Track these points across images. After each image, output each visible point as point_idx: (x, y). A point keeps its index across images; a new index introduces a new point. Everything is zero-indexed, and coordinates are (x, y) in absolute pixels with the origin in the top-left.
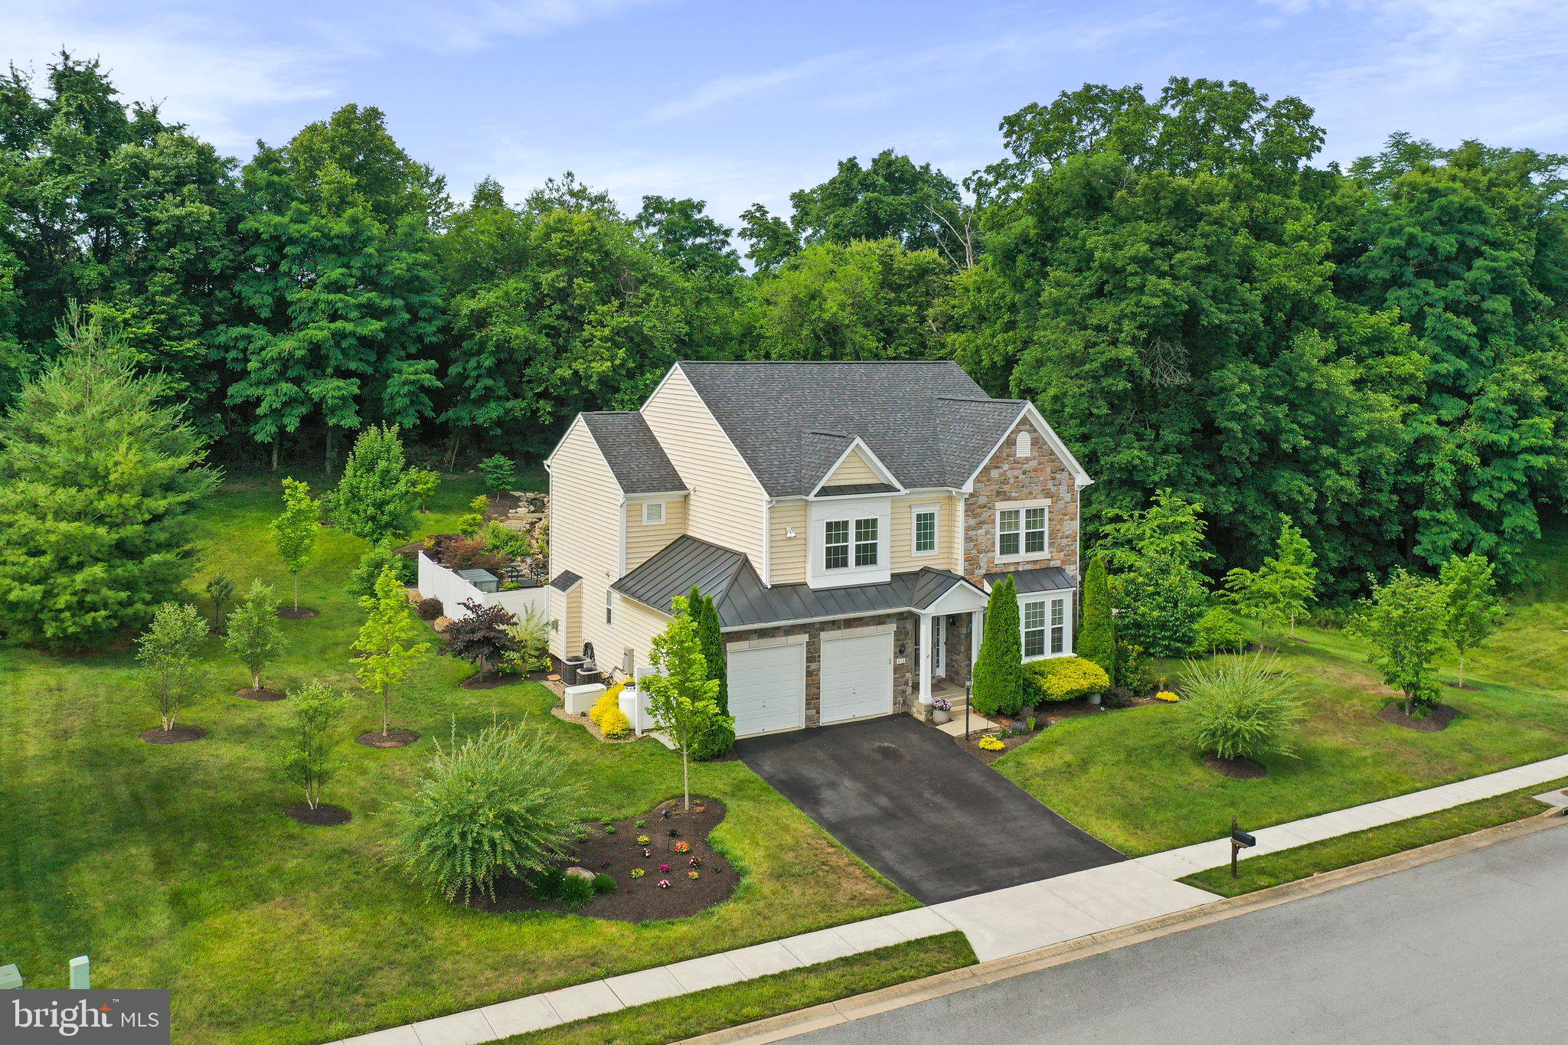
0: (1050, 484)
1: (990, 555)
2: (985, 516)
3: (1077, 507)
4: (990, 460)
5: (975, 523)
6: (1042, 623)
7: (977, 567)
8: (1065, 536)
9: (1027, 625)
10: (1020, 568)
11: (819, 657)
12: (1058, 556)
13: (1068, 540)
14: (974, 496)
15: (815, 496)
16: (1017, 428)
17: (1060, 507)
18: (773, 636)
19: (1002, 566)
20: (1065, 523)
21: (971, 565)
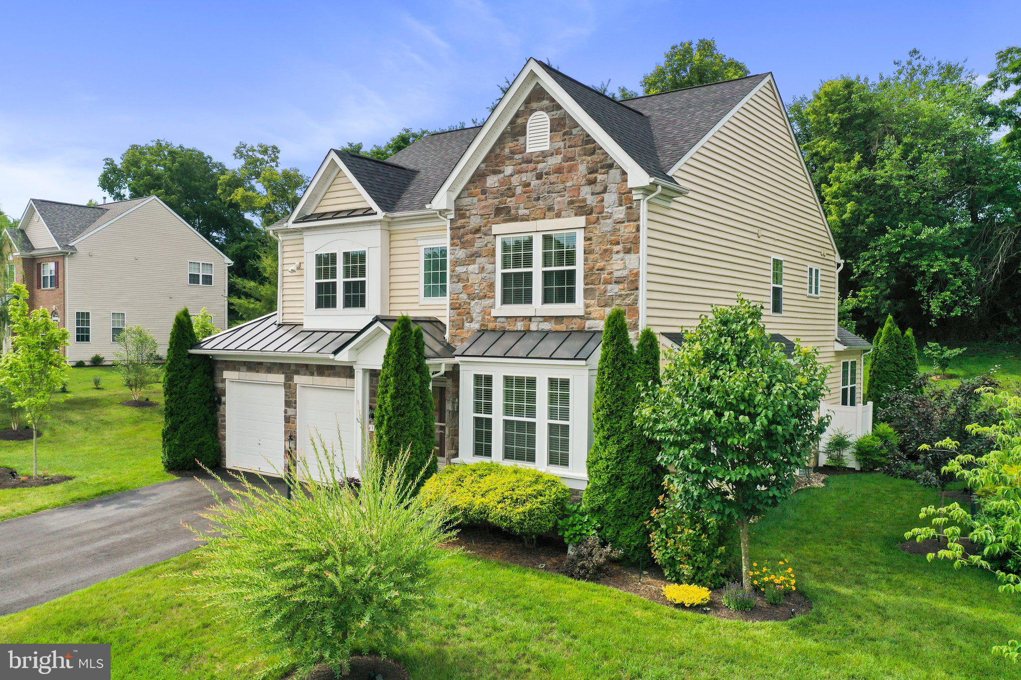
0: (586, 192)
1: (488, 302)
2: (478, 244)
3: (638, 230)
4: (484, 161)
5: (464, 256)
6: (532, 412)
7: (467, 319)
8: (614, 279)
9: (508, 410)
10: (533, 327)
11: (295, 403)
12: (602, 312)
13: (621, 286)
14: (463, 216)
15: (294, 222)
16: (526, 107)
17: (604, 229)
18: (257, 372)
19: (503, 319)
20: (615, 256)
21: (458, 315)
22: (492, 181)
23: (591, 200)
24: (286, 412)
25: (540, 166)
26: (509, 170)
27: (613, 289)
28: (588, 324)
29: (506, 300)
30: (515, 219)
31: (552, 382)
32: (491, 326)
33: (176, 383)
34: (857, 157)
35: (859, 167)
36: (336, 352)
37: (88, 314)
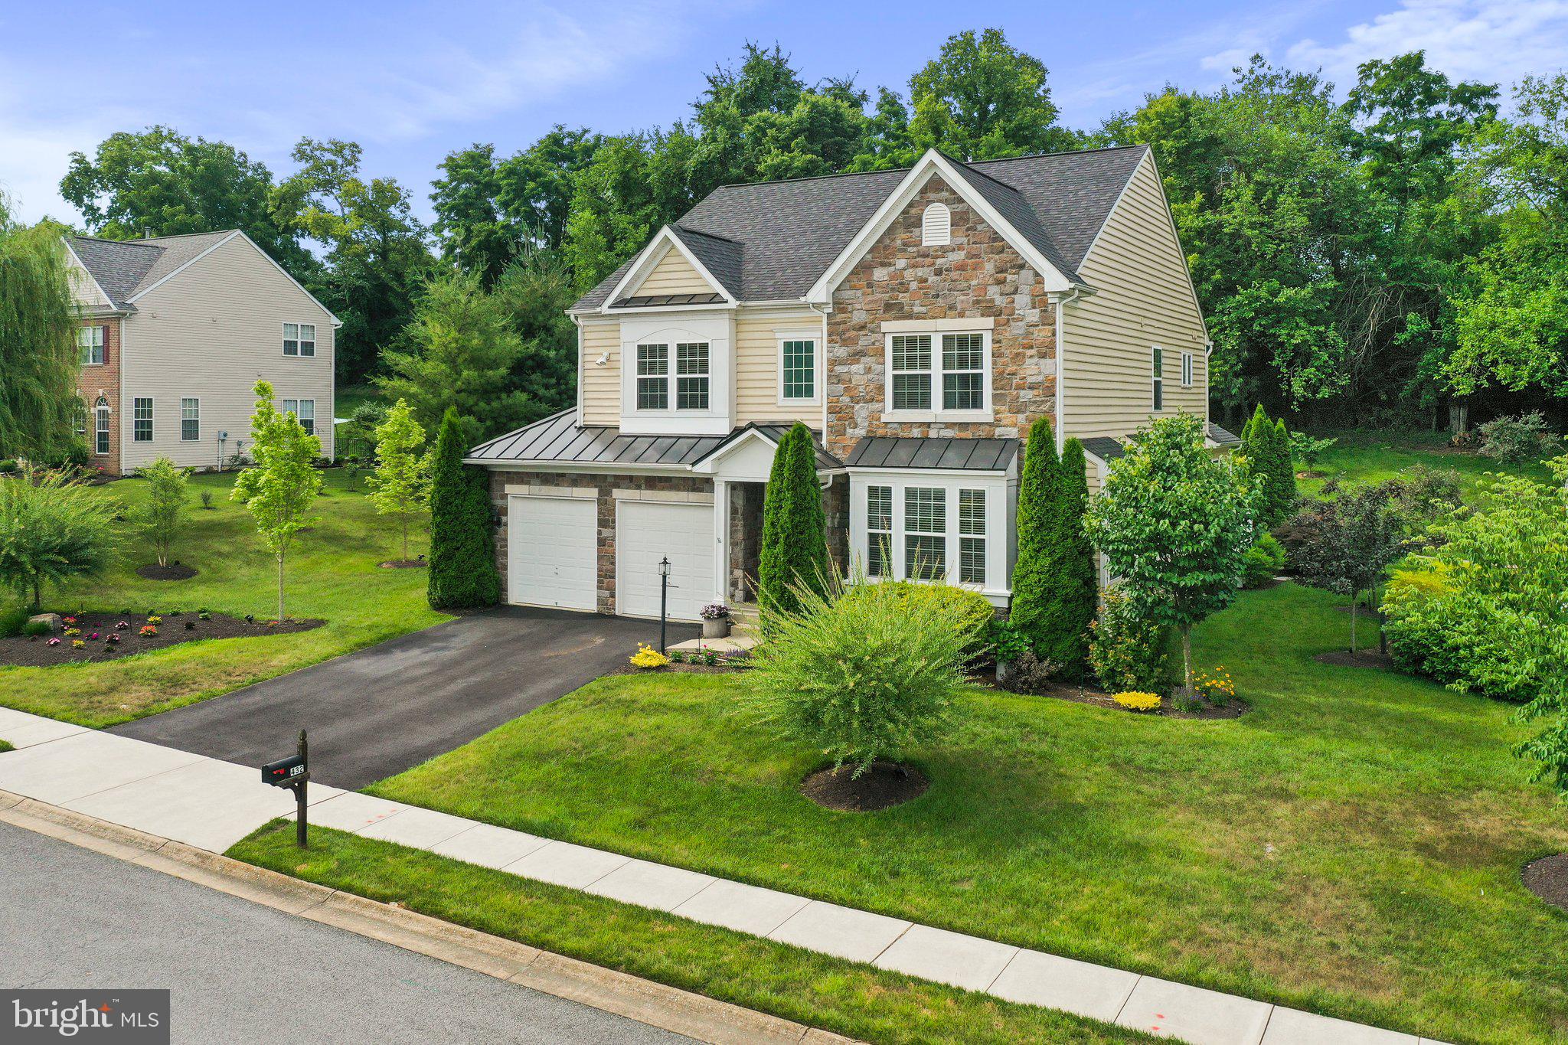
0: (993, 292)
1: (876, 406)
2: (863, 342)
3: (1054, 334)
4: (871, 251)
5: (845, 354)
6: (940, 526)
7: (849, 424)
8: (1027, 385)
9: (910, 525)
10: (933, 434)
11: (614, 522)
12: (1014, 419)
13: (1035, 392)
14: (843, 310)
15: (610, 307)
16: (921, 198)
17: (1015, 332)
18: (557, 485)
19: (896, 426)
20: (1028, 361)
21: (839, 420)
22: (880, 274)
23: (999, 301)
24: (599, 533)
25: (939, 261)
26: (901, 263)
27: (1027, 395)
28: (998, 431)
29: (896, 406)
30: (910, 316)
31: (964, 495)
32: (880, 432)
33: (450, 500)
34: (1199, 197)
35: (1201, 209)
36: (693, 464)
37: (150, 400)
